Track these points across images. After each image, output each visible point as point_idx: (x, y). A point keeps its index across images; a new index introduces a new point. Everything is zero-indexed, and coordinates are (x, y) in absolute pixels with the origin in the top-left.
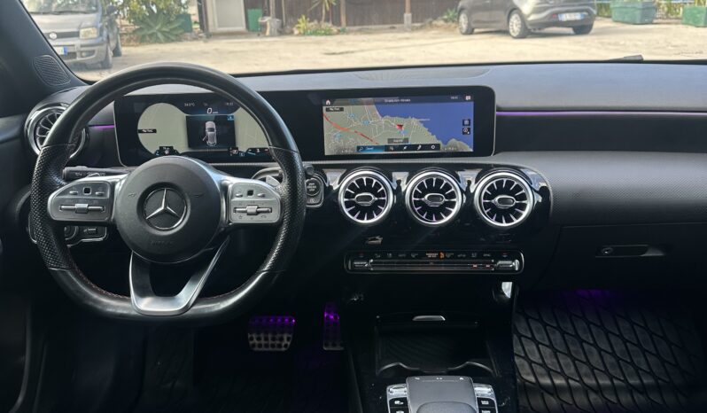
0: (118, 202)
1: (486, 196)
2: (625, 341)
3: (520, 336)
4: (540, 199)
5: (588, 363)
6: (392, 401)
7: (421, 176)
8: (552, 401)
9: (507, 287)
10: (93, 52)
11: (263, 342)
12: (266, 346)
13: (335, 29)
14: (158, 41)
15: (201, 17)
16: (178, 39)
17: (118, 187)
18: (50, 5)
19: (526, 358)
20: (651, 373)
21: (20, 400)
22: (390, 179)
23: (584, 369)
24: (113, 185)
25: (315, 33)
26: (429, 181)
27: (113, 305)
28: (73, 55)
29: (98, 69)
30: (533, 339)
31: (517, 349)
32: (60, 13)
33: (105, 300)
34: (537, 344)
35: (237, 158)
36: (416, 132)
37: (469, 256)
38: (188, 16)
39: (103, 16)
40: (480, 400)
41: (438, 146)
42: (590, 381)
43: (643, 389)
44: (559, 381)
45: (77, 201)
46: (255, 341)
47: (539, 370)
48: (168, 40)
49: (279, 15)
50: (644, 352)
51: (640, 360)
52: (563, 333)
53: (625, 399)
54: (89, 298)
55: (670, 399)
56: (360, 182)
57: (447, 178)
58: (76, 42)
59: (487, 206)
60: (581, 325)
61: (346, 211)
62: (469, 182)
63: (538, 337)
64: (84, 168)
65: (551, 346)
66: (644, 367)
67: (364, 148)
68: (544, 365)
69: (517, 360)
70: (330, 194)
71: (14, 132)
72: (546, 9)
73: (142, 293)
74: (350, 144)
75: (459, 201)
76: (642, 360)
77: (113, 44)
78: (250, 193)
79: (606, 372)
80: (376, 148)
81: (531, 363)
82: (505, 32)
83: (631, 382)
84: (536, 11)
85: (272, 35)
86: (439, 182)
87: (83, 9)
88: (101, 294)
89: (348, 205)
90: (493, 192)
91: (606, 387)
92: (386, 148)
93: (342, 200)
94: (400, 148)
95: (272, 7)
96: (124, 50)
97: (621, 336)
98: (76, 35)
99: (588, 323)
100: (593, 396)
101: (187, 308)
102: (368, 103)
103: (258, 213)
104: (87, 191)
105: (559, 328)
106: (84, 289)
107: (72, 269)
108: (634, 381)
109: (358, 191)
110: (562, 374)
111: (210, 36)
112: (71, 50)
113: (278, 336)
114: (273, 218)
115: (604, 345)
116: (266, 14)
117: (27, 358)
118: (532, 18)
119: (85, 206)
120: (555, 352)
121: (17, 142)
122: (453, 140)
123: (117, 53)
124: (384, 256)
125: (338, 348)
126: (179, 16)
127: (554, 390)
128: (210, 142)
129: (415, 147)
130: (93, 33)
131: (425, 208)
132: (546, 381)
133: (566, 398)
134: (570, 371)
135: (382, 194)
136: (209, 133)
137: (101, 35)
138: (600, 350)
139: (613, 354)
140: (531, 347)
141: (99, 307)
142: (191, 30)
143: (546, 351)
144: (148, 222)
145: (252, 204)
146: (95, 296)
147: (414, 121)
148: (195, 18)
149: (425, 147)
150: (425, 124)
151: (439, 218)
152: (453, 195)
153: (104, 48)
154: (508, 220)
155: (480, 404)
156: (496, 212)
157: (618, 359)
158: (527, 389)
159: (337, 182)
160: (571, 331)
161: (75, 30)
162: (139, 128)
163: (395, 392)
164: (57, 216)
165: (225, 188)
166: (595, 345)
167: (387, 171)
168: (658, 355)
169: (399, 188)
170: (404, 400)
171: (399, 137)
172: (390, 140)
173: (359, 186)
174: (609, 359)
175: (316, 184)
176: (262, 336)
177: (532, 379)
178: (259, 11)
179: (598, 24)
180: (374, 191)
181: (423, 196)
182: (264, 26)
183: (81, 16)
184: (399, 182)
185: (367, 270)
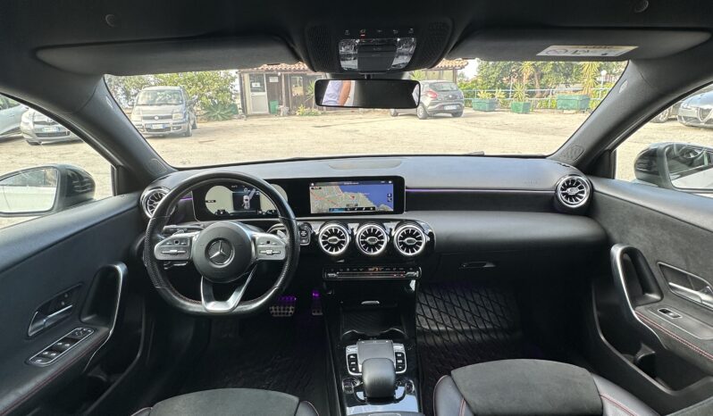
0: (194, 249)
1: (401, 238)
2: (477, 305)
3: (421, 304)
4: (428, 239)
5: (457, 317)
6: (349, 356)
7: (365, 227)
8: (438, 339)
9: (413, 284)
10: (180, 127)
11: (278, 311)
12: (280, 313)
13: (320, 112)
14: (218, 120)
15: (243, 106)
16: (230, 118)
17: (194, 239)
18: (154, 100)
19: (424, 316)
20: (491, 322)
21: (139, 355)
22: (347, 228)
23: (455, 321)
24: (191, 239)
25: (308, 114)
26: (369, 230)
27: (192, 306)
28: (169, 129)
29: (183, 137)
30: (428, 305)
31: (418, 311)
32: (160, 105)
33: (188, 304)
34: (430, 308)
35: (261, 216)
36: (362, 200)
37: (392, 270)
38: (235, 106)
39: (186, 106)
40: (396, 353)
41: (374, 208)
42: (459, 328)
43: (487, 331)
44: (442, 328)
45: (170, 248)
46: (274, 311)
47: (432, 322)
48: (224, 119)
49: (288, 105)
50: (487, 311)
51: (485, 315)
52: (444, 302)
53: (477, 337)
54: (179, 303)
55: (501, 336)
56: (331, 230)
57: (379, 228)
58: (171, 121)
59: (401, 243)
60: (454, 297)
61: (323, 247)
62: (391, 230)
63: (430, 304)
64: (175, 226)
65: (438, 309)
66: (487, 319)
67: (333, 209)
68: (434, 320)
69: (420, 317)
70: (314, 237)
71: (134, 203)
72: (437, 103)
73: (208, 300)
74: (325, 208)
75: (386, 240)
76: (486, 315)
77: (192, 122)
78: (268, 242)
79: (467, 322)
80: (340, 209)
81: (426, 318)
82: (415, 115)
83: (480, 327)
84: (432, 104)
85: (283, 116)
86: (375, 230)
87: (174, 102)
88: (185, 300)
89: (324, 243)
90: (404, 236)
91: (467, 331)
92: (346, 209)
93: (321, 241)
94: (353, 209)
95: (284, 101)
96: (198, 125)
97: (474, 302)
98: (170, 117)
99: (457, 296)
100: (460, 336)
101: (234, 308)
102: (335, 185)
103: (273, 254)
104: (177, 242)
105: (442, 299)
106: (177, 298)
107: (168, 287)
108: (481, 327)
109: (330, 236)
110: (443, 324)
111: (247, 116)
112: (167, 126)
113: (286, 308)
114: (282, 257)
115: (466, 308)
116: (281, 104)
117: (143, 330)
118: (430, 108)
119: (176, 251)
120: (440, 312)
121: (136, 209)
122: (382, 205)
123: (194, 127)
124: (345, 270)
125: (321, 314)
126: (230, 106)
127: (439, 333)
128: (246, 207)
129: (361, 209)
130: (181, 116)
131: (367, 245)
132: (435, 328)
133: (446, 337)
134: (448, 322)
135: (343, 237)
136: (245, 202)
137: (185, 117)
138: (463, 310)
139: (471, 312)
140: (427, 310)
141: (185, 308)
142: (237, 113)
143: (435, 312)
144: (211, 260)
145: (270, 249)
146: (182, 301)
147: (361, 195)
148: (240, 106)
149: (367, 209)
150: (367, 196)
151: (375, 250)
152: (382, 238)
153: (186, 125)
154: (413, 251)
155: (396, 356)
156: (406, 247)
157: (473, 315)
158: (424, 333)
159: (318, 229)
160: (448, 300)
161: (169, 114)
162: (206, 199)
163: (350, 350)
164: (159, 257)
165: (254, 239)
166: (461, 307)
167: (345, 223)
168: (494, 312)
169: (353, 233)
170: (355, 355)
171: (352, 203)
172: (348, 205)
173: (331, 233)
174: (468, 315)
175: (306, 232)
176: (278, 308)
177: (427, 327)
178: (276, 102)
179: (466, 111)
180: (339, 235)
181: (366, 238)
182: (280, 111)
183: (173, 106)
184: (352, 230)
185: (335, 278)
